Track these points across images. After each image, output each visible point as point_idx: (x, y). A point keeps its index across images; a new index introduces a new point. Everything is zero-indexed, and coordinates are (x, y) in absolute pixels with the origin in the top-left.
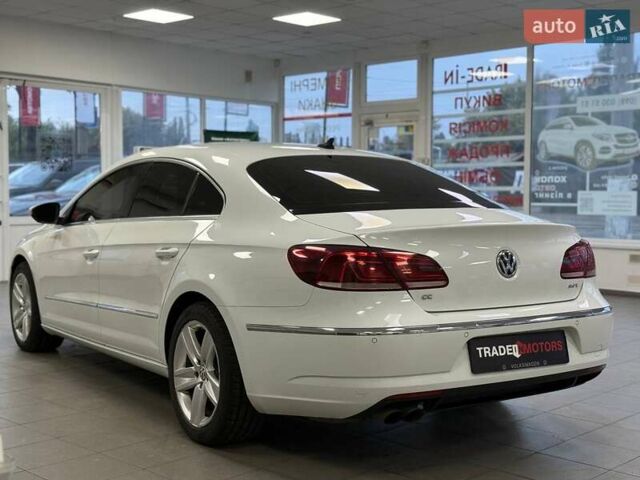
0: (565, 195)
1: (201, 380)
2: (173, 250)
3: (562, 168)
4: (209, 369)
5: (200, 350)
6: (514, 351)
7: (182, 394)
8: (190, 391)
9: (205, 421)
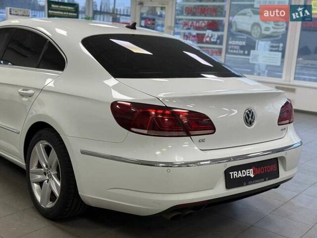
0: (244, 52)
1: (48, 178)
2: (31, 92)
3: (243, 37)
4: (53, 173)
5: (48, 159)
6: (251, 173)
7: (35, 185)
8: (41, 183)
9: (50, 205)
